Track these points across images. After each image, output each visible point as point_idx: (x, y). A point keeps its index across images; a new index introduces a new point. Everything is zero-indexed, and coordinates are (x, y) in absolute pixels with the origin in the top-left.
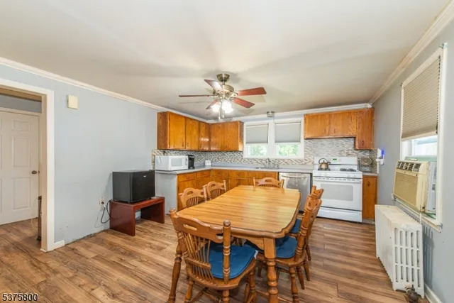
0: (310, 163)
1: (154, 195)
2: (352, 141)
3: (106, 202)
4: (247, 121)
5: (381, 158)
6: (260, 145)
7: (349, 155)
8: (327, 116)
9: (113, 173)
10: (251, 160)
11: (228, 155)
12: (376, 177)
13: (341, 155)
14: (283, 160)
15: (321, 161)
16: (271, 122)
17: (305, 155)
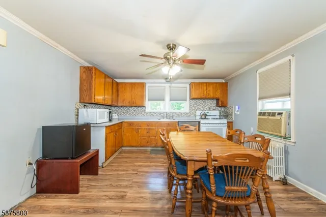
0: (193, 115)
1: (90, 148)
2: (215, 101)
3: (33, 162)
4: (149, 83)
5: (238, 111)
6: (158, 102)
7: (214, 110)
8: (205, 84)
9: (44, 127)
10: (152, 114)
11: (132, 110)
12: (232, 122)
13: (210, 110)
14: (176, 113)
15: (202, 114)
16: (167, 85)
17: (190, 109)
